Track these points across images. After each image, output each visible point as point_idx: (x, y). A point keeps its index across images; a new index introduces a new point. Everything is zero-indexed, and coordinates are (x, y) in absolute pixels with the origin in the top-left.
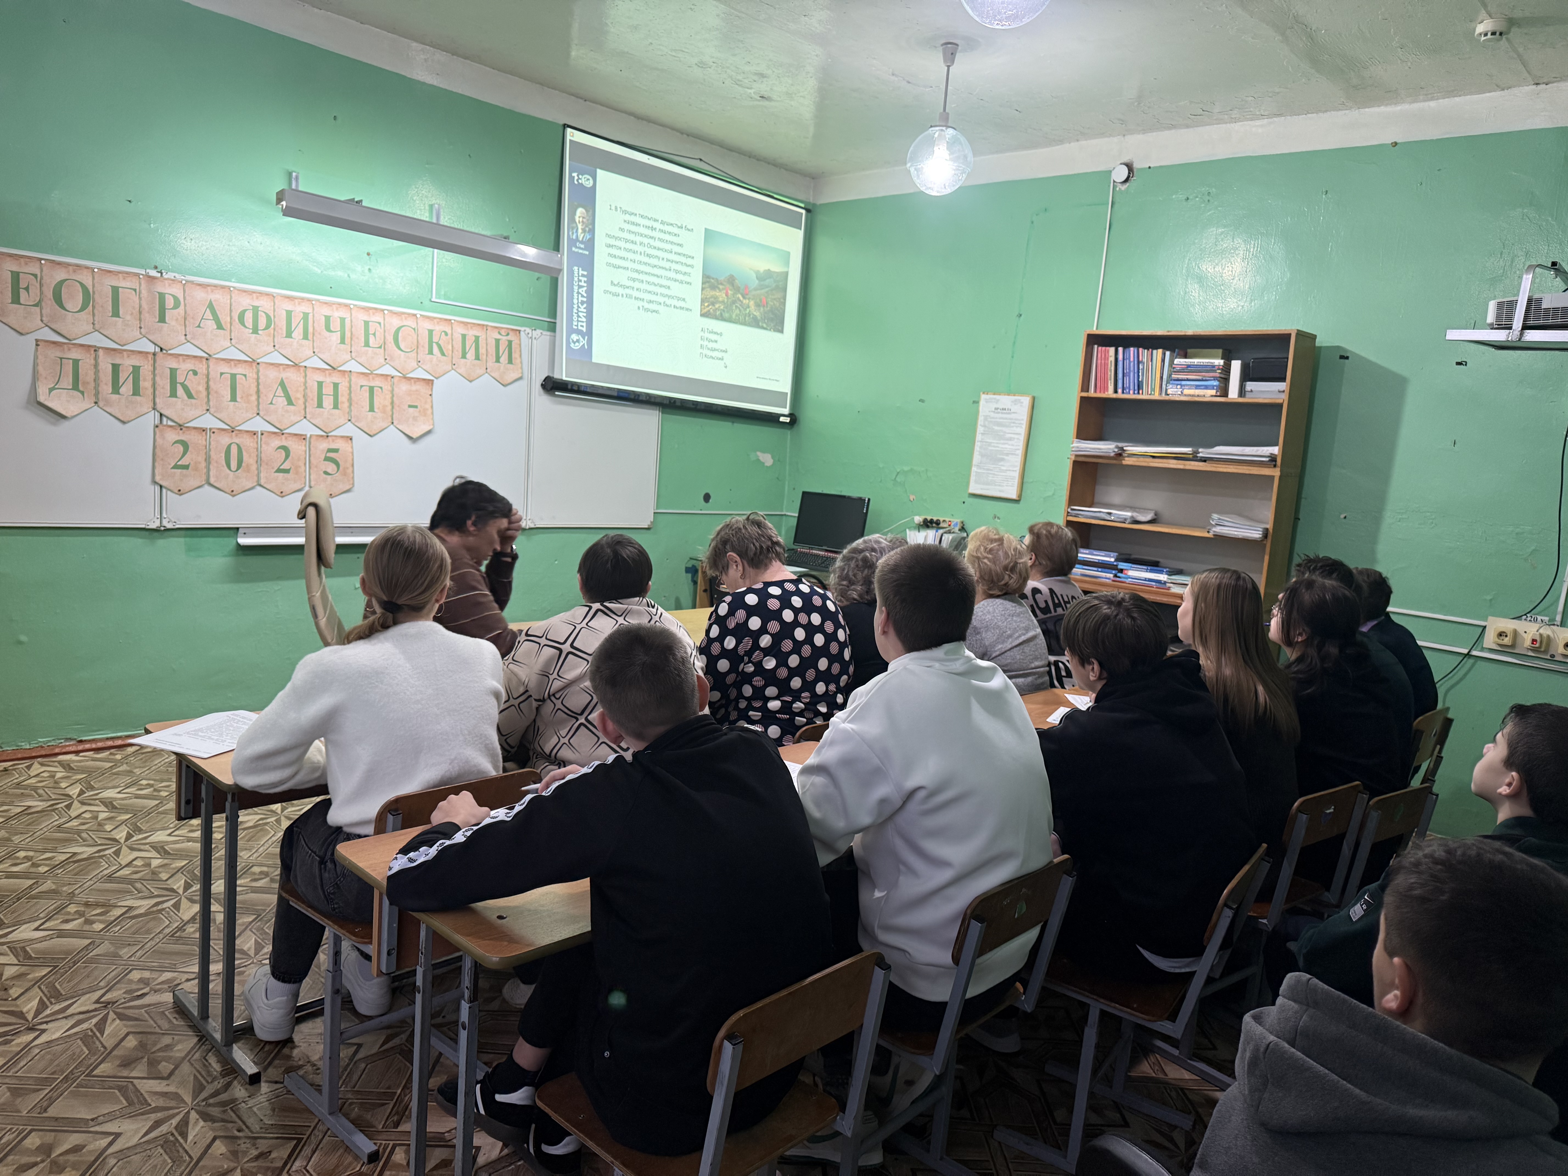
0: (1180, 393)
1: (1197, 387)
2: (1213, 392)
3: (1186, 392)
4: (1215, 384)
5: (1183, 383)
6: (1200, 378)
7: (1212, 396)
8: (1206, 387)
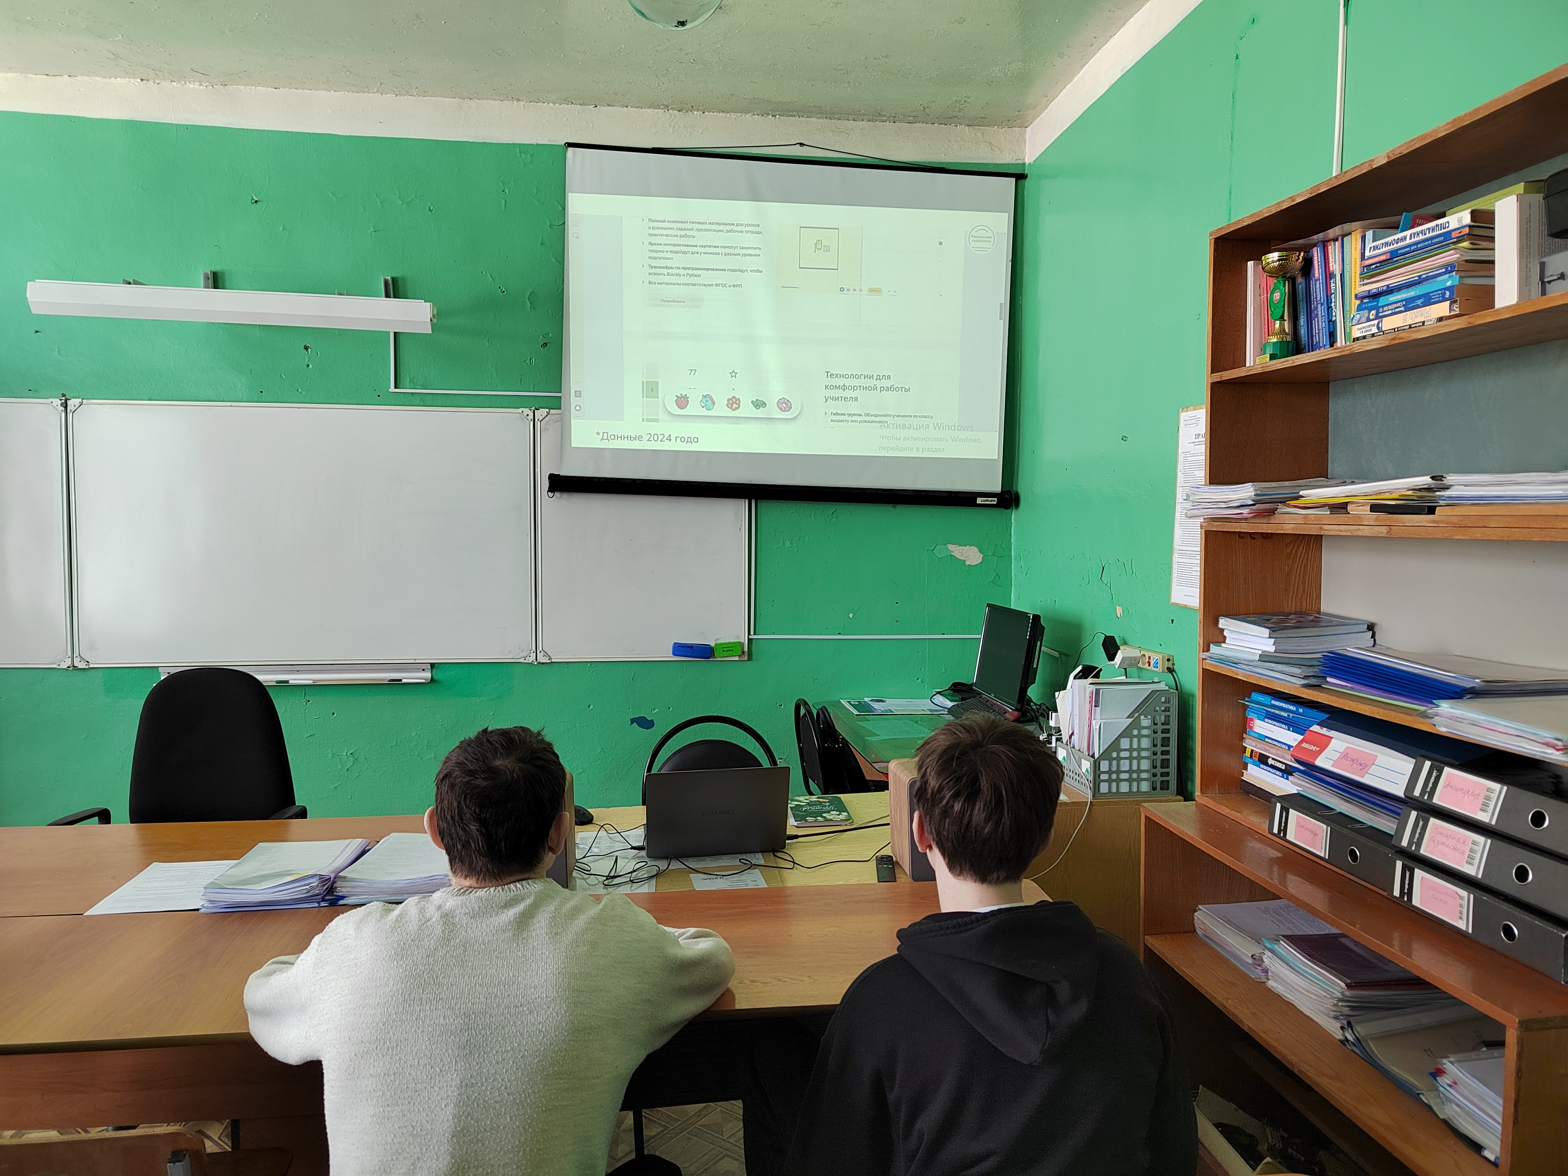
0: (1374, 330)
1: (1409, 305)
2: (1442, 309)
3: (1389, 323)
4: (1449, 284)
5: (1383, 301)
6: (1414, 276)
7: (1441, 319)
8: (1428, 300)
